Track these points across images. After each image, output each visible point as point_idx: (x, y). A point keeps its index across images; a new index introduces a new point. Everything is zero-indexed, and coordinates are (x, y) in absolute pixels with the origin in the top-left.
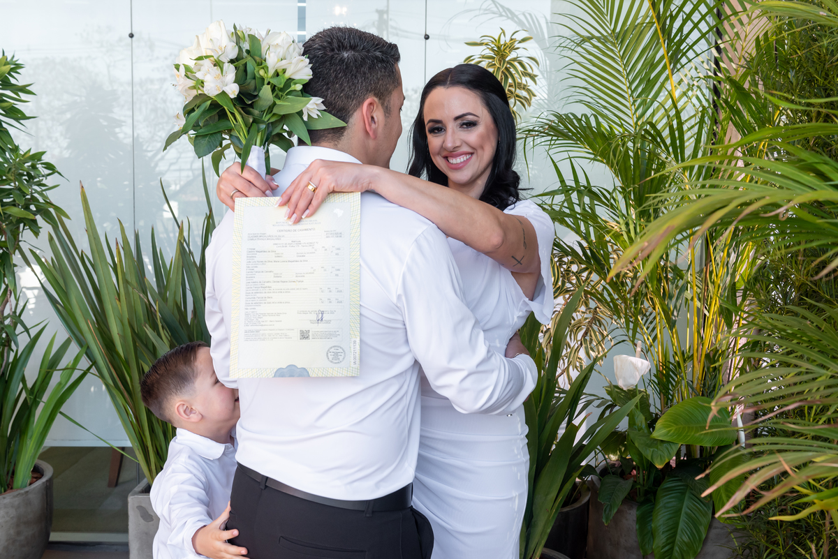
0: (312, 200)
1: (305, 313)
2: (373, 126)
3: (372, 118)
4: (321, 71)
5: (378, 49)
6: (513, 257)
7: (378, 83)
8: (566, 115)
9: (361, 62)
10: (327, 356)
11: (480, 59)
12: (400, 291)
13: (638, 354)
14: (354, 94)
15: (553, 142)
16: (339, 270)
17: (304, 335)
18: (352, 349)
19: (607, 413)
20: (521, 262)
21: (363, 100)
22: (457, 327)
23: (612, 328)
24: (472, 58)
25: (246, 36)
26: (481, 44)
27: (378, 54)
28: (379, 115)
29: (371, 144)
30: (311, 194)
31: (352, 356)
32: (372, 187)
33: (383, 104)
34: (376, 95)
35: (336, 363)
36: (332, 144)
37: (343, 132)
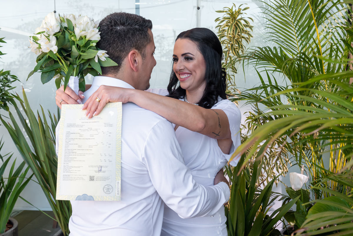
0: (98, 106)
1: (92, 167)
2: (135, 65)
3: (135, 60)
4: (106, 38)
5: (137, 24)
6: (213, 133)
7: (137, 42)
8: (265, 48)
9: (127, 32)
10: (104, 190)
11: (224, 19)
12: (144, 156)
13: (302, 172)
14: (124, 49)
15: (258, 62)
16: (110, 144)
17: (92, 179)
18: (117, 187)
19: (287, 202)
20: (219, 135)
21: (129, 52)
22: (176, 174)
23: (291, 157)
24: (219, 19)
25: (65, 20)
26: (223, 12)
27: (137, 27)
28: (139, 59)
29: (136, 74)
30: (97, 103)
31: (117, 190)
32: (131, 100)
33: (141, 53)
34: (137, 49)
35: (108, 194)
36: (114, 75)
37: (119, 69)
